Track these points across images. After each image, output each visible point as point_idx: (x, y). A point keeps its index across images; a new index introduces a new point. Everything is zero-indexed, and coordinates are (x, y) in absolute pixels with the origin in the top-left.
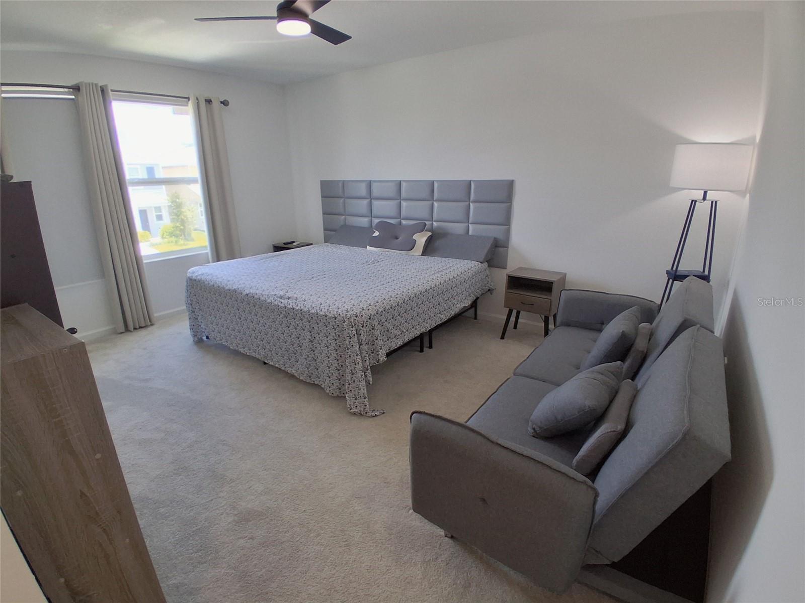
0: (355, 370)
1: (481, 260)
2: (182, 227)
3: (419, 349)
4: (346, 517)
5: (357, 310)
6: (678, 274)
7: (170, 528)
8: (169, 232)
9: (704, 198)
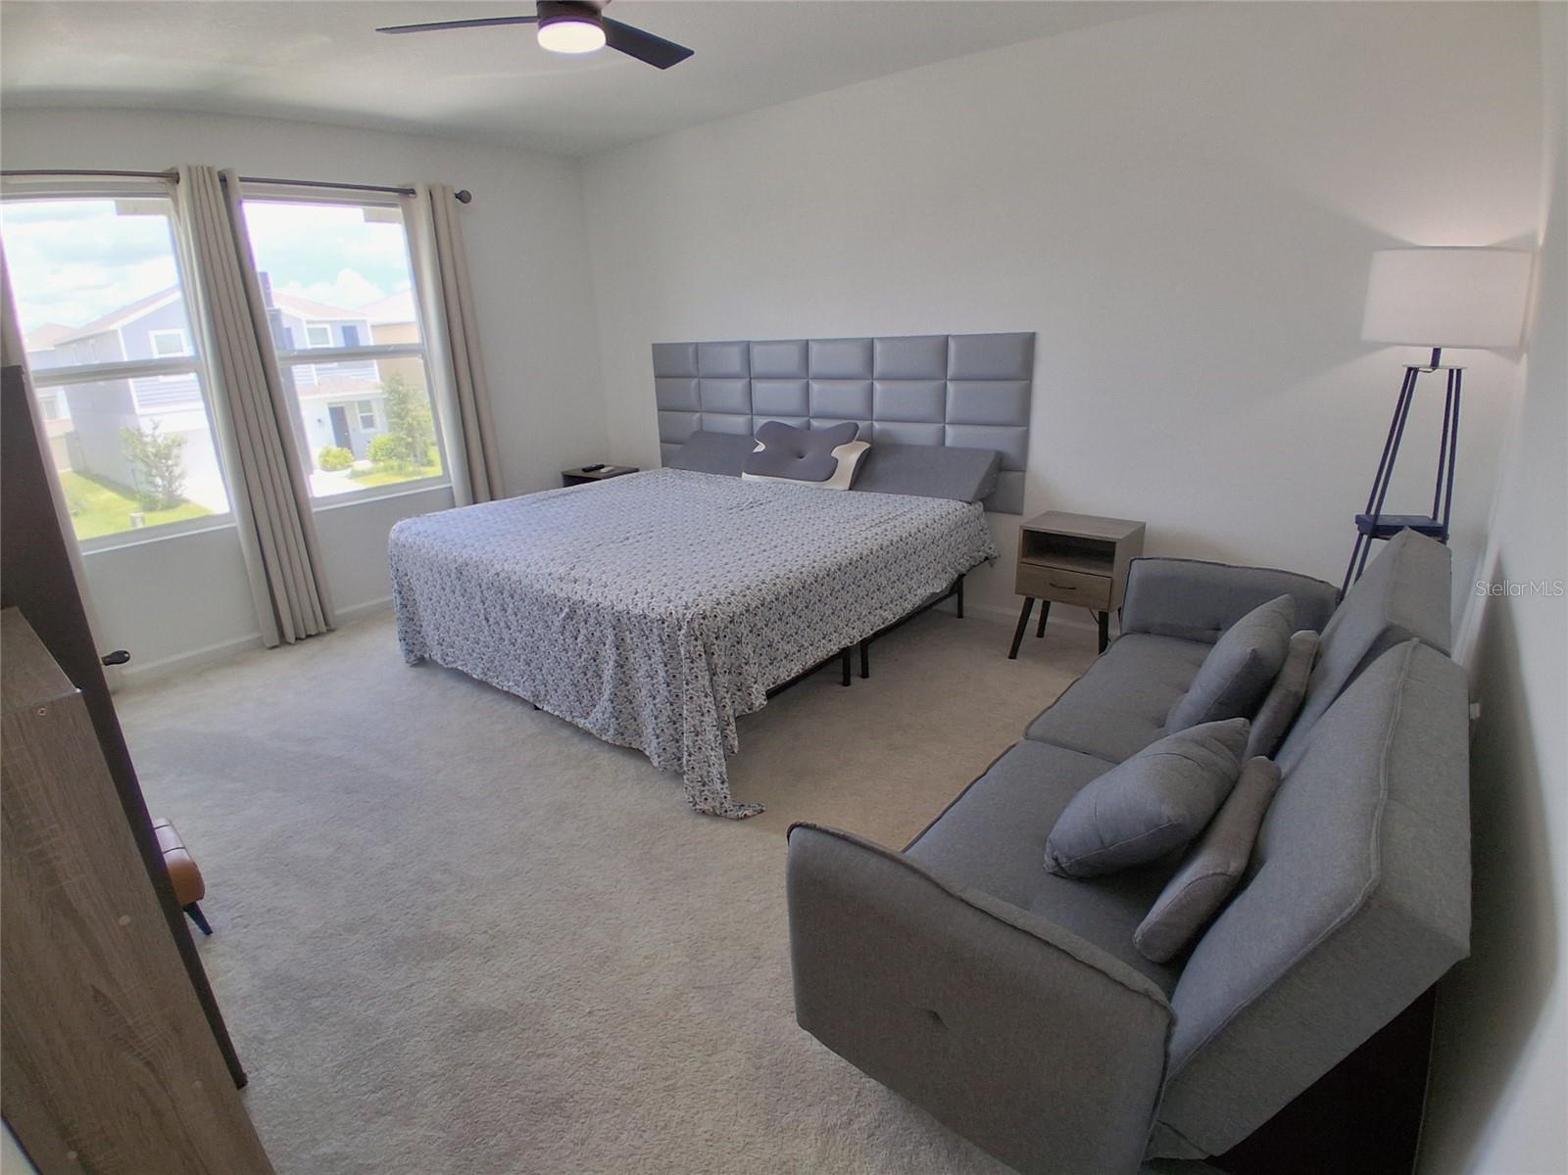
0: (702, 726)
1: (969, 500)
2: (410, 440)
3: (841, 679)
4: (670, 1028)
5: (705, 605)
6: (1379, 523)
7: (327, 1040)
8: (387, 449)
9: (1435, 364)
